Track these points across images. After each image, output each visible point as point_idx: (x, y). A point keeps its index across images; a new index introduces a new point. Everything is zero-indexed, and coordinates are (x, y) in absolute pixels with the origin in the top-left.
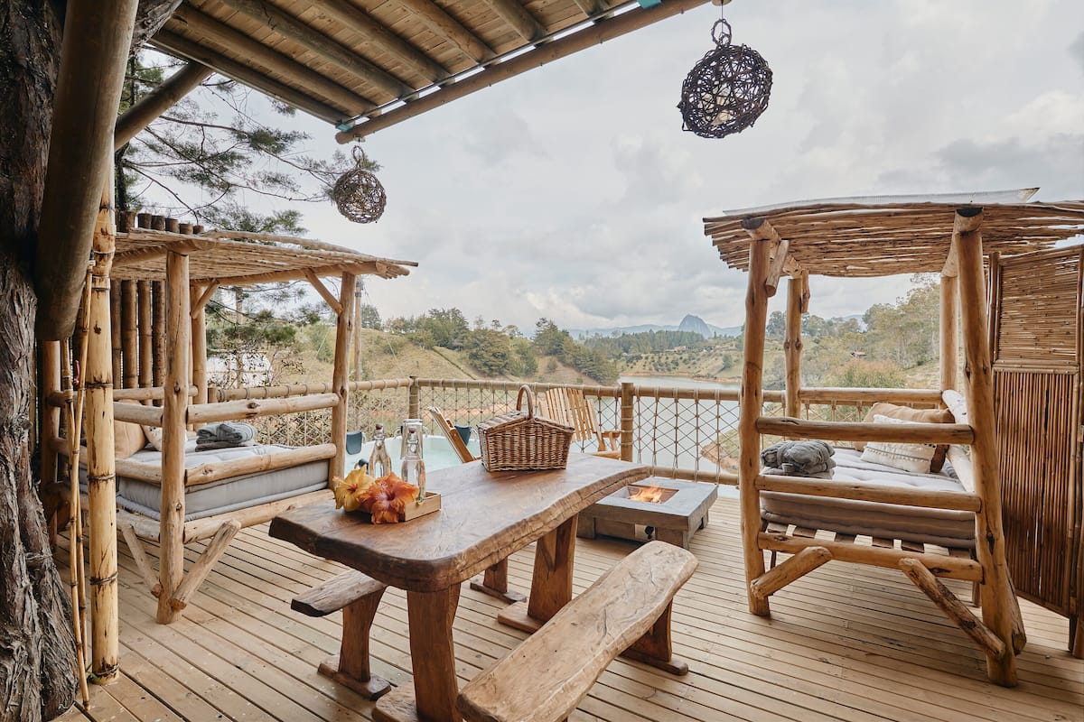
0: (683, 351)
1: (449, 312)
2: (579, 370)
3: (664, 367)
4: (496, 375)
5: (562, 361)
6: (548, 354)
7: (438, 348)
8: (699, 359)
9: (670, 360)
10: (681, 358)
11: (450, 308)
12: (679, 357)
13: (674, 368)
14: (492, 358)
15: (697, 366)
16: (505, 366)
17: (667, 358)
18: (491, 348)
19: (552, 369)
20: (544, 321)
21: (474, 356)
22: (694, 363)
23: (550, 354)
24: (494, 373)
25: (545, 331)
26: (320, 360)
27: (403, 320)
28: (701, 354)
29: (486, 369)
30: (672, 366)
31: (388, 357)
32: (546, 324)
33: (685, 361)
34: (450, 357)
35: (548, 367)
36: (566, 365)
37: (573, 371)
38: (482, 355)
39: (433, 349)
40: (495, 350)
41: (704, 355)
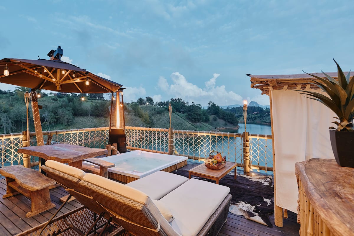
0: (258, 113)
1: (177, 100)
2: (225, 120)
3: (251, 119)
4: (197, 122)
5: (219, 116)
6: (212, 114)
7: (176, 112)
8: (264, 117)
9: (253, 117)
10: (257, 116)
11: (178, 98)
12: (256, 115)
13: (255, 120)
14: (196, 116)
15: (264, 119)
16: (200, 119)
17: (252, 116)
18: (195, 112)
19: (215, 120)
20: (211, 102)
21: (189, 115)
22: (263, 118)
23: (214, 115)
24: (196, 121)
25: (211, 106)
26: (136, 116)
27: (161, 102)
28: (265, 114)
29: (193, 120)
30: (254, 119)
31: (159, 115)
32: (212, 104)
33: (259, 117)
34: (180, 115)
35: (214, 119)
36: (220, 118)
37: (223, 121)
38: (192, 114)
39: (174, 112)
40: (196, 113)
41: (266, 115)
